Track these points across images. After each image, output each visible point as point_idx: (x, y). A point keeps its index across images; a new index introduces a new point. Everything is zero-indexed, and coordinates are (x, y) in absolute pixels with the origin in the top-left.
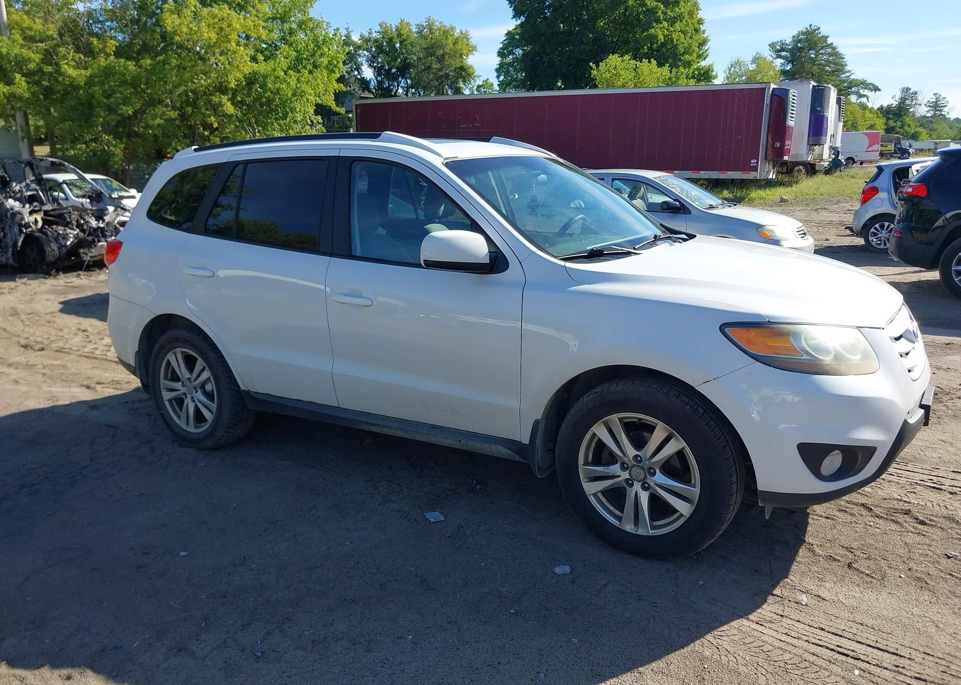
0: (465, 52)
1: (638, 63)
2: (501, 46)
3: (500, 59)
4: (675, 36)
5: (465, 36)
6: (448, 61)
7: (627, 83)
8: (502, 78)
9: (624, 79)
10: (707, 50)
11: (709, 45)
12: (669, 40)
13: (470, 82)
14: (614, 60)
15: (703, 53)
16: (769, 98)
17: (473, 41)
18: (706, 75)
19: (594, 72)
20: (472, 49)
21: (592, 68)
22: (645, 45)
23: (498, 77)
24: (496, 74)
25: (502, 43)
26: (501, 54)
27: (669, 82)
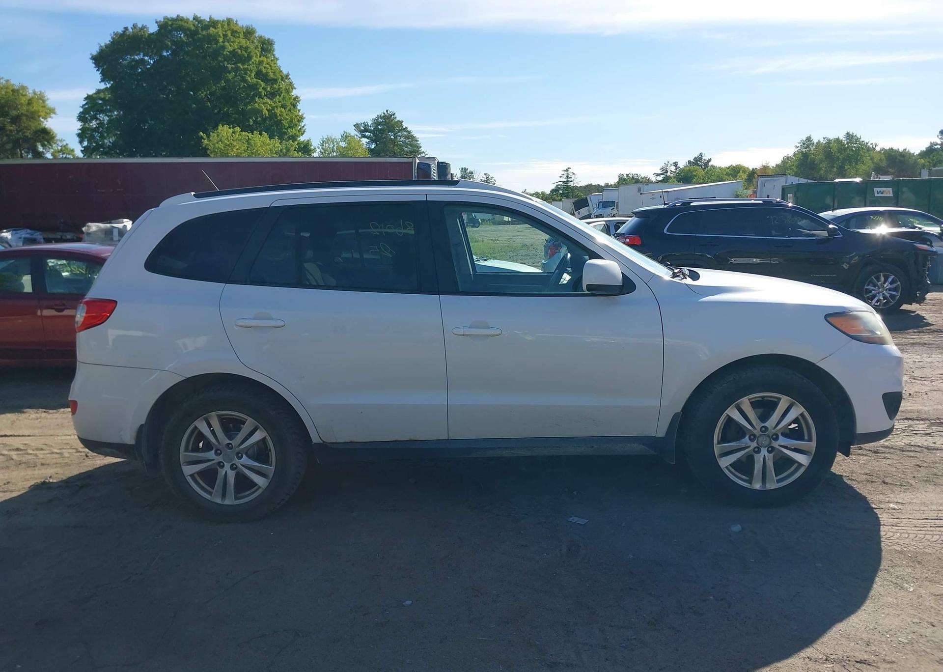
0: (42, 114)
1: (250, 135)
2: (81, 110)
3: (80, 124)
4: (278, 111)
5: (41, 98)
6: (24, 122)
7: (241, 153)
8: (85, 143)
9: (237, 149)
10: (303, 127)
11: (305, 122)
12: (272, 115)
13: (52, 146)
14: (225, 130)
15: (300, 129)
16: (416, 171)
17: (50, 103)
18: (306, 148)
19: (206, 142)
20: (50, 112)
21: (202, 138)
22: (250, 118)
23: (81, 142)
24: (77, 139)
25: (82, 107)
26: (82, 118)
27: (280, 153)
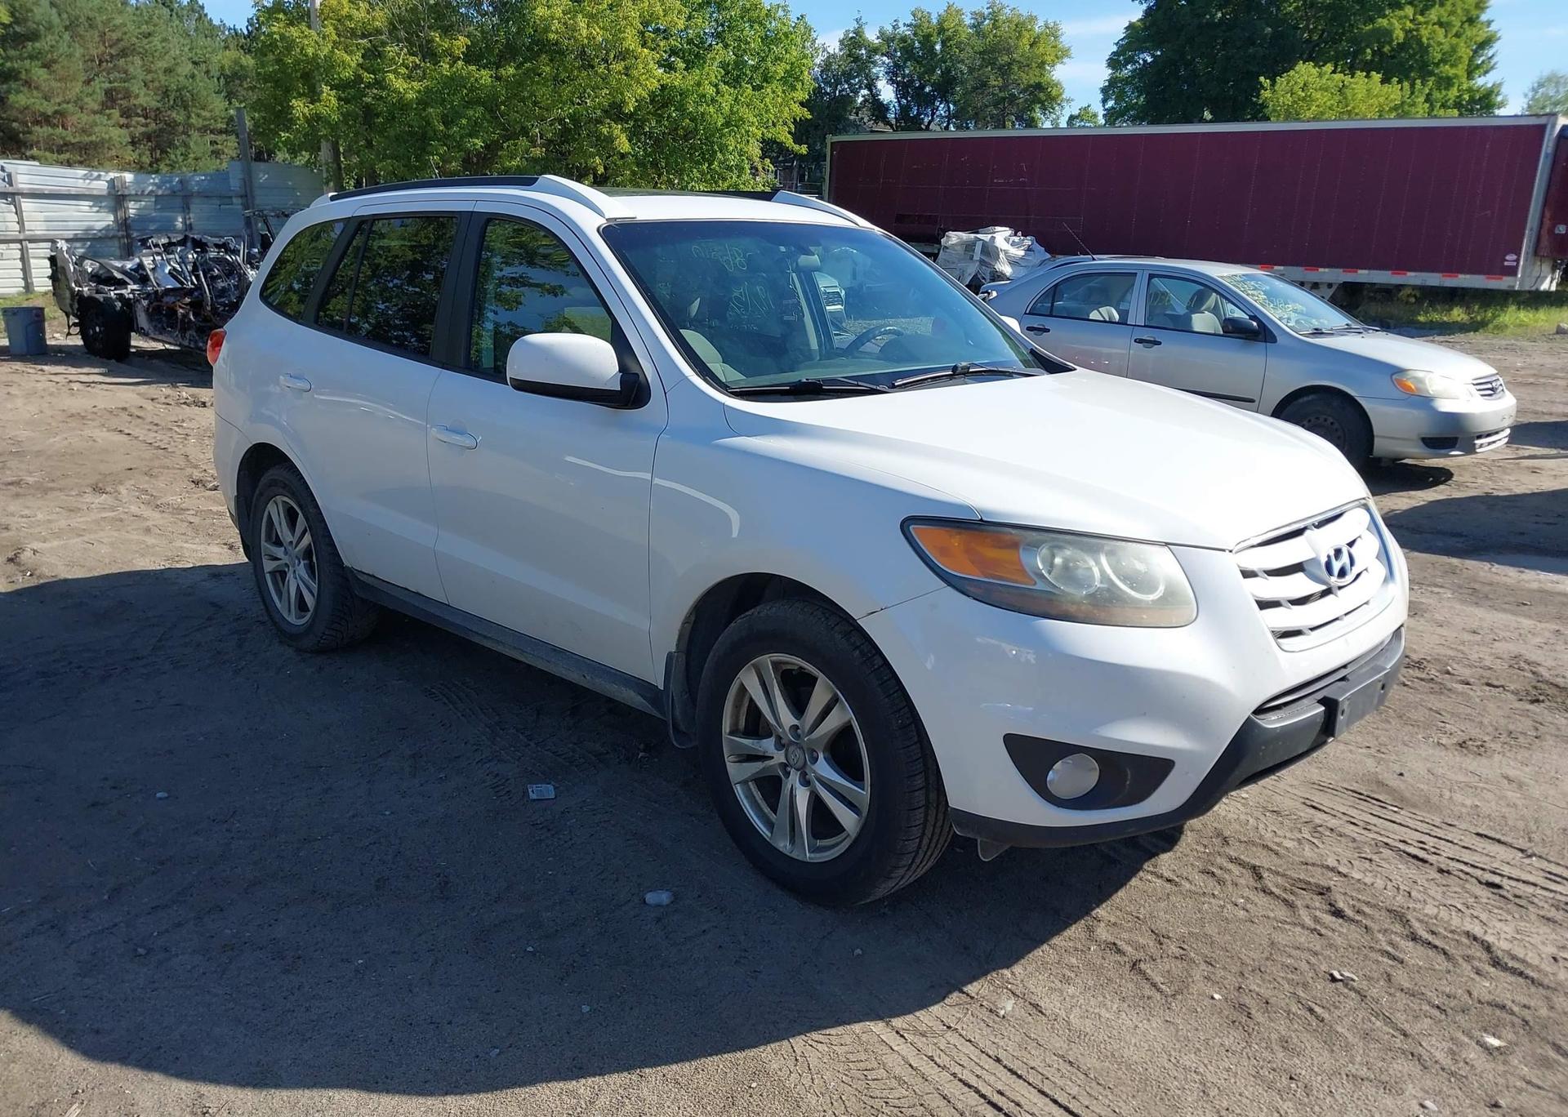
0: (1048, 59)
1: (1348, 79)
2: (1115, 49)
3: (1110, 71)
4: (1425, 33)
5: (1053, 32)
6: (1017, 74)
7: (1322, 113)
8: (1110, 104)
9: (1318, 106)
10: (1491, 58)
11: (1497, 46)
12: (1412, 37)
13: (1053, 109)
14: (1305, 71)
15: (1483, 62)
17: (1065, 41)
18: (1486, 101)
19: (1266, 94)
20: (1062, 54)
21: (1262, 87)
22: (1367, 46)
23: (1104, 101)
24: (1101, 96)
25: (1117, 44)
26: (1114, 62)
27: (1400, 111)
